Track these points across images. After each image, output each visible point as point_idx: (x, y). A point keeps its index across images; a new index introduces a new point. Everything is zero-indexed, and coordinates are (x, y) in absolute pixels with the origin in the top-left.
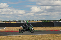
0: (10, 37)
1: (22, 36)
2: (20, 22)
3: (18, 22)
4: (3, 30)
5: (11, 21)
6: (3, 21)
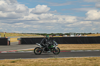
0: (53, 61)
1: (72, 59)
3: (66, 36)
6: (42, 34)
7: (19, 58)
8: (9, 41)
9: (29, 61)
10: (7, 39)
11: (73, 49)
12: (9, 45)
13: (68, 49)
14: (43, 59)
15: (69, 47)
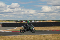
0: (21, 37)
1: (33, 36)
2: (31, 22)
5: (23, 21)
9: (7, 37)
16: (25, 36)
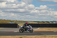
0: (43, 37)
2: (52, 23)
3: (51, 23)
4: (37, 30)
6: (37, 22)
7: (24, 35)
8: (19, 26)
9: (30, 37)
10: (17, 24)
11: (55, 30)
12: (19, 28)
13: (52, 30)
14: (38, 36)
15: (53, 29)
16: (46, 36)
